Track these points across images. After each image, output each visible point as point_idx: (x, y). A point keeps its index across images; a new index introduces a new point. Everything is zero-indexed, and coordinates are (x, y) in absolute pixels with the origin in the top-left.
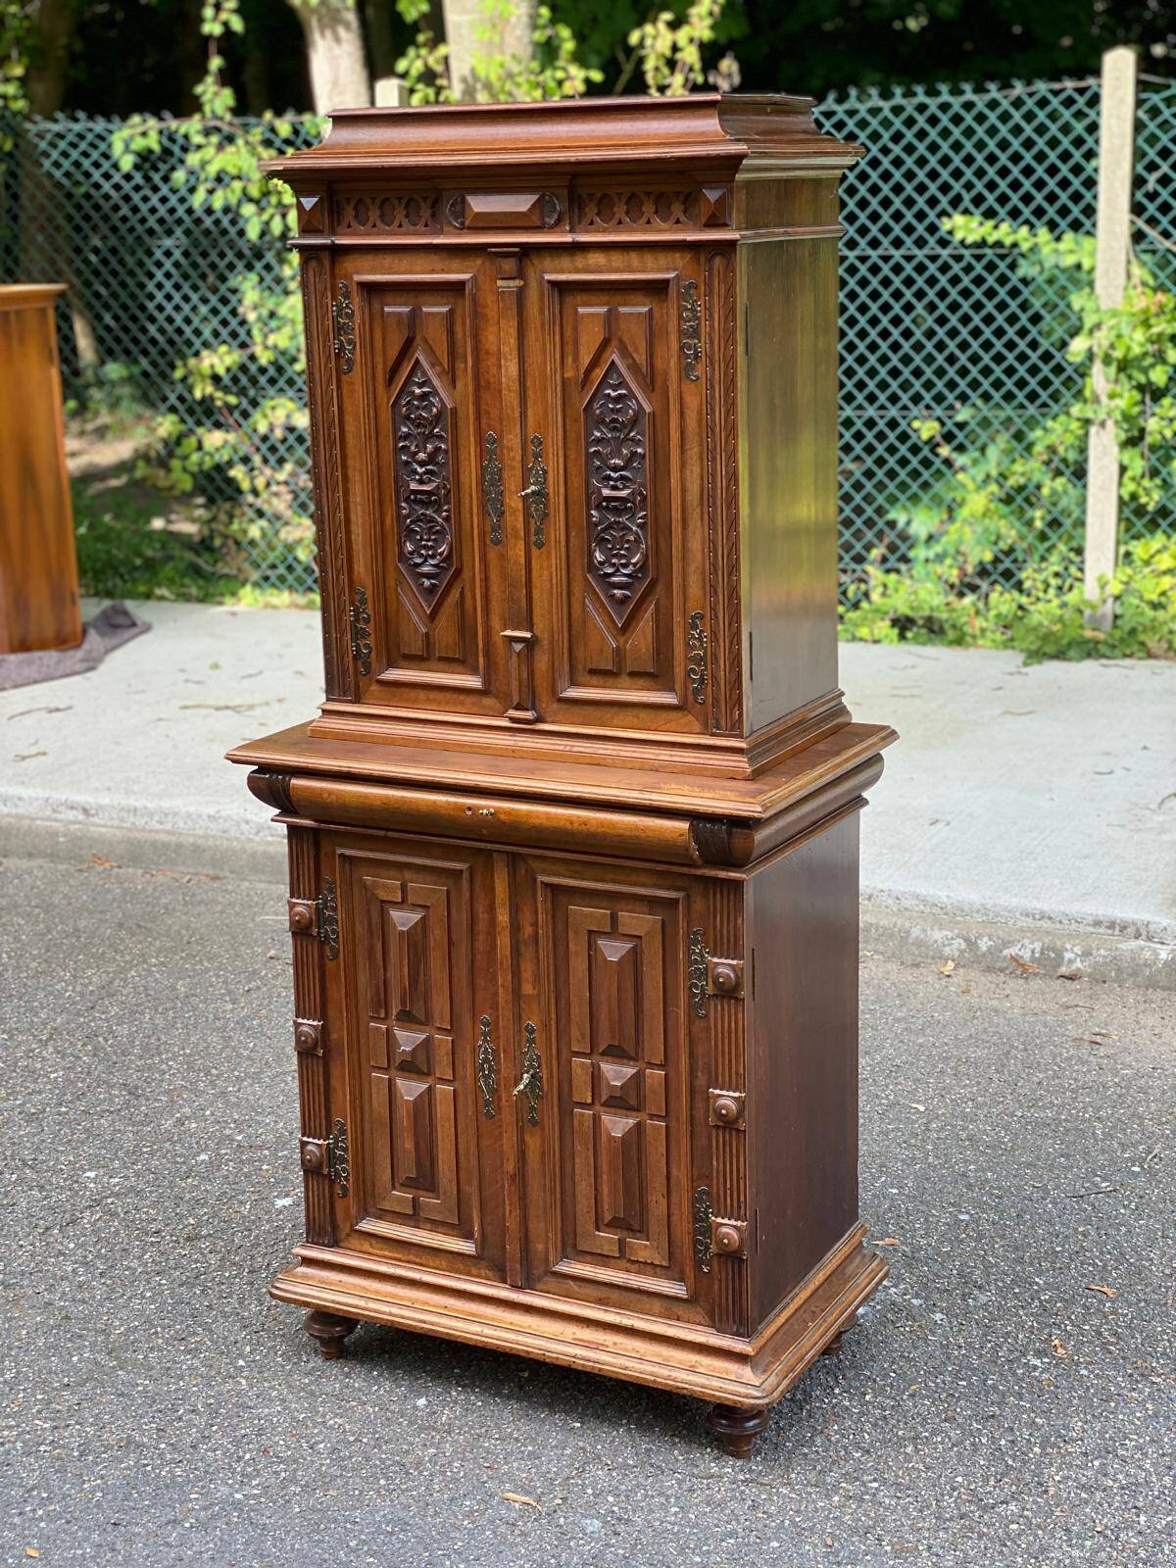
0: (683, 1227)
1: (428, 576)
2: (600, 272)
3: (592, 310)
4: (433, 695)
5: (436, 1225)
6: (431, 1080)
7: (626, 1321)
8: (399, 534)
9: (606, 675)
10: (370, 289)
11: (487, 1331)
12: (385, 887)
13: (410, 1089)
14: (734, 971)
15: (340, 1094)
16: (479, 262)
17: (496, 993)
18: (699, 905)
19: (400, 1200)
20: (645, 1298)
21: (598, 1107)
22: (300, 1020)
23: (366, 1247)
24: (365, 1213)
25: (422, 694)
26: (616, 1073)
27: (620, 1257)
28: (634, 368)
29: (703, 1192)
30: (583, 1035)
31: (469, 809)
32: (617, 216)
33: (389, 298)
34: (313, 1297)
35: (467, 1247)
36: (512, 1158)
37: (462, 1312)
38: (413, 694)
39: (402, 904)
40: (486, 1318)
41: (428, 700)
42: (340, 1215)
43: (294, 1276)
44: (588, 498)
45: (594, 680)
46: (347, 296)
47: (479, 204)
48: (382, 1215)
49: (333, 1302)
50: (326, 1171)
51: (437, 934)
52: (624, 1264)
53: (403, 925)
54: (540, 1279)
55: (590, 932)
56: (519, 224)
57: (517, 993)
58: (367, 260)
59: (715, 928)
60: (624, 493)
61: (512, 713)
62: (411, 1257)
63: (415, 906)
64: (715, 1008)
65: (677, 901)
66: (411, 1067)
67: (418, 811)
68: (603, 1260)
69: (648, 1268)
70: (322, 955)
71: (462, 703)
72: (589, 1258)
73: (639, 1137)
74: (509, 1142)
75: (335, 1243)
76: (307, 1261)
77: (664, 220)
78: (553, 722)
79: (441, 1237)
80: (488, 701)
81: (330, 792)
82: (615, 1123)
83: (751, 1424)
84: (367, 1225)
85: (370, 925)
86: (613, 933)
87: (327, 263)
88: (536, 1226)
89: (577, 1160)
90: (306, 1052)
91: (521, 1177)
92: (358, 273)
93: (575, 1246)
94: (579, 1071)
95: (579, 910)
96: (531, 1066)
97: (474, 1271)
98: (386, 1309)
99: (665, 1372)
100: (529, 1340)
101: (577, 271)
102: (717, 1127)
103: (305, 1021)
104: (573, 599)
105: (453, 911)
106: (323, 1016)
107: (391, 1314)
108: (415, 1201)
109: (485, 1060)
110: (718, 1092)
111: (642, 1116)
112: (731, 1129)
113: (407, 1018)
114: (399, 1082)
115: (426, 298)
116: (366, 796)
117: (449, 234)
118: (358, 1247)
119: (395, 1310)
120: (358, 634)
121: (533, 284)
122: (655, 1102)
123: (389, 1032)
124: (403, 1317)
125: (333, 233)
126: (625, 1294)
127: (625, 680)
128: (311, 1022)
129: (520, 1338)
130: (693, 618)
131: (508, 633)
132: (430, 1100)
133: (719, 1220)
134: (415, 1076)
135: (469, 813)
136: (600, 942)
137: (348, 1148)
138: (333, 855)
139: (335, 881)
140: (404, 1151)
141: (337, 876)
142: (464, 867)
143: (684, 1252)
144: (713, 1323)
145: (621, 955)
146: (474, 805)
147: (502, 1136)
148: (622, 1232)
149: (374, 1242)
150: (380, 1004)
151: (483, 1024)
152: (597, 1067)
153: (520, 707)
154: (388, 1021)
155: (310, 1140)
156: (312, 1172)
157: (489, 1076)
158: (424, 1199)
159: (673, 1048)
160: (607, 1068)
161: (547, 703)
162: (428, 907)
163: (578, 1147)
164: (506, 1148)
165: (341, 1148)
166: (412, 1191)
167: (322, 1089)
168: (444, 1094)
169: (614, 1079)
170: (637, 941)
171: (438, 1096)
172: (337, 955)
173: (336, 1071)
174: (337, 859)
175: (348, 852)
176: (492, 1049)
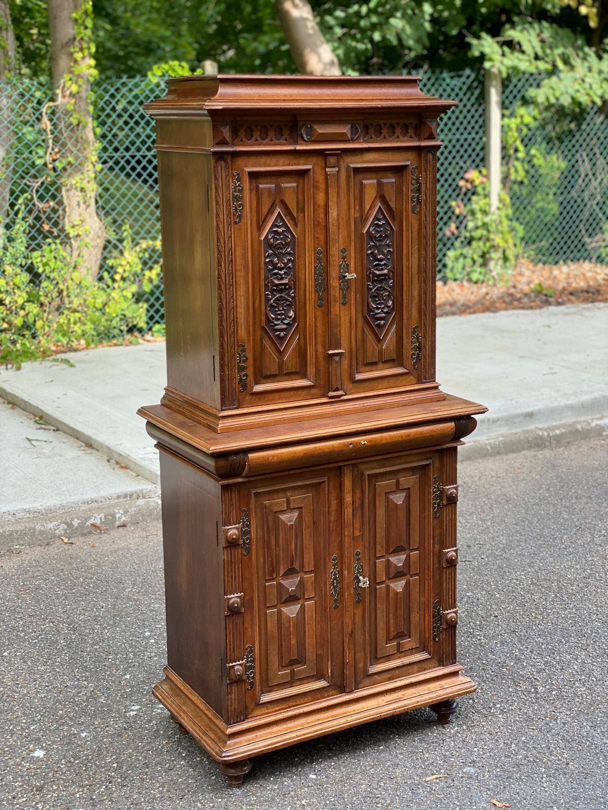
0: (427, 622)
1: (281, 330)
2: (376, 162)
3: (370, 182)
4: (282, 394)
5: (303, 680)
6: (301, 602)
7: (407, 682)
8: (266, 308)
9: (372, 365)
10: (253, 176)
11: (349, 719)
12: (276, 504)
13: (292, 611)
15: (250, 630)
16: (315, 159)
17: (340, 541)
18: (438, 463)
19: (283, 676)
20: (411, 667)
21: (388, 581)
22: (228, 597)
23: (265, 711)
24: (263, 692)
25: (277, 395)
26: (398, 560)
27: (400, 652)
28: (389, 208)
29: (438, 602)
30: (382, 547)
31: (351, 444)
32: (383, 135)
33: (261, 180)
34: (252, 750)
35: (323, 684)
37: (328, 718)
38: (271, 396)
41: (280, 398)
42: (248, 700)
43: (229, 747)
44: (368, 276)
45: (367, 368)
46: (239, 180)
47: (321, 130)
48: (270, 690)
49: (264, 746)
50: (243, 677)
51: (307, 519)
52: (399, 655)
53: (290, 521)
54: (361, 682)
55: (386, 493)
56: (340, 139)
57: (353, 538)
58: (252, 160)
60: (386, 271)
61: (331, 394)
62: (291, 704)
63: (294, 510)
64: (446, 511)
65: (429, 465)
66: (292, 599)
67: (324, 452)
68: (388, 658)
69: (409, 652)
70: (241, 554)
71: (299, 396)
72: (382, 660)
73: (408, 589)
74: (348, 618)
75: (246, 718)
76: (232, 736)
77: (404, 137)
78: (351, 394)
79: (306, 685)
80: (314, 391)
81: (273, 456)
82: (397, 586)
84: (265, 698)
85: (268, 528)
86: (398, 489)
87: (229, 162)
88: (360, 655)
89: (378, 612)
90: (233, 613)
91: (352, 634)
92: (246, 167)
93: (376, 657)
94: (380, 566)
95: (381, 484)
96: (359, 572)
97: (326, 695)
98: (293, 735)
99: (434, 695)
100: (370, 713)
101: (364, 162)
102: (446, 567)
103: (232, 596)
104: (358, 329)
105: (315, 505)
106: (243, 590)
107: (297, 736)
108: (292, 673)
109: (335, 578)
110: (446, 550)
111: (408, 577)
112: (452, 566)
113: (291, 572)
114: (284, 609)
115: (284, 179)
117: (301, 144)
118: (259, 713)
120: (241, 369)
121: (343, 170)
122: (414, 568)
123: (279, 585)
124: (304, 735)
125: (234, 145)
126: (400, 670)
127: (381, 365)
128: (236, 595)
130: (414, 329)
131: (331, 352)
132: (303, 612)
133: (447, 612)
134: (292, 603)
135: (351, 446)
136: (392, 497)
137: (254, 659)
138: (249, 494)
139: (249, 509)
140: (289, 646)
141: (252, 506)
142: (325, 479)
143: (427, 636)
144: (441, 663)
145: (402, 500)
146: (354, 441)
147: (342, 616)
148: (399, 639)
149: (269, 706)
150: (273, 571)
151: (333, 560)
152: (389, 560)
153: (337, 390)
154: (277, 579)
155: (234, 664)
156: (234, 682)
157: (336, 586)
158: (298, 668)
159: (422, 538)
160: (394, 559)
161: (347, 385)
162: (302, 507)
163: (378, 605)
164: (348, 620)
165: (251, 661)
166: (290, 668)
167: (242, 631)
168: (310, 606)
169: (399, 563)
170: (407, 491)
171: (306, 608)
172: (249, 551)
173: (247, 618)
174: (253, 496)
175: (259, 491)
176: (338, 571)
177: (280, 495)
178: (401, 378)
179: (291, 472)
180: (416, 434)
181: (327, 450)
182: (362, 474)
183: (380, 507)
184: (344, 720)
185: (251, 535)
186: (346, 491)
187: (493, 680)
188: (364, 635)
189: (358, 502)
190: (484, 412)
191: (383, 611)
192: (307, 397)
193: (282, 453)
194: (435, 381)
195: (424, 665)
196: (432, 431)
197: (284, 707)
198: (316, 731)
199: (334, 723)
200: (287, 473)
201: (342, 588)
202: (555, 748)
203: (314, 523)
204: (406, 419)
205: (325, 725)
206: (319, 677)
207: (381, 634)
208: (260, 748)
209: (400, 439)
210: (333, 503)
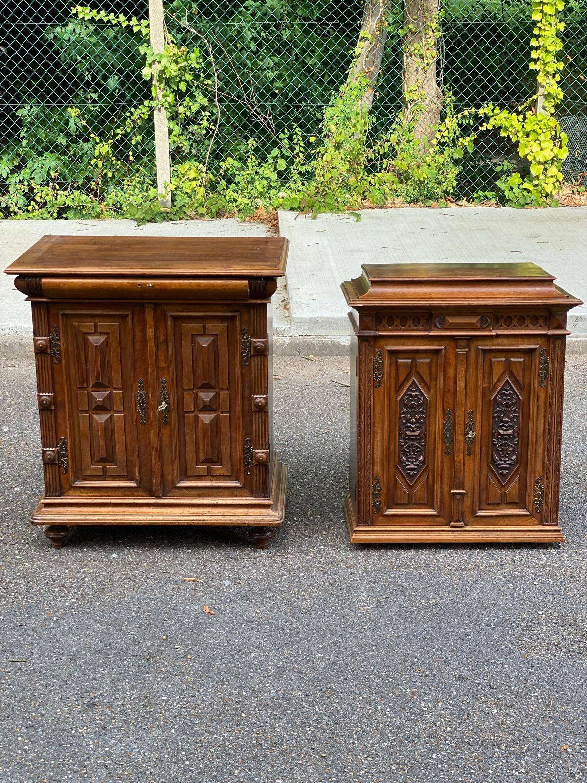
0: (239, 456)
5: (114, 478)
6: (111, 412)
11: (149, 518)
12: (85, 327)
13: (101, 418)
14: (264, 343)
15: (63, 426)
17: (146, 368)
18: (245, 317)
19: (95, 469)
20: (220, 491)
21: (196, 412)
22: (41, 394)
23: (78, 493)
24: (77, 478)
26: (206, 396)
27: (210, 475)
29: (248, 440)
30: (189, 381)
31: (140, 285)
35: (132, 484)
36: (156, 441)
37: (133, 512)
39: (96, 333)
40: (144, 513)
42: (63, 482)
43: (42, 512)
48: (85, 478)
49: (68, 520)
50: (57, 462)
51: (114, 345)
52: (210, 478)
53: (97, 343)
54: (169, 492)
55: (192, 335)
57: (158, 367)
59: (254, 326)
62: (103, 494)
63: (101, 334)
64: (254, 361)
65: (235, 316)
66: (101, 408)
68: (199, 478)
69: (221, 478)
70: (52, 362)
72: (192, 478)
73: (217, 422)
74: (153, 435)
75: (61, 495)
76: (47, 505)
79: (117, 482)
81: (64, 284)
82: (205, 417)
83: (268, 534)
84: (79, 484)
85: (77, 345)
86: (204, 334)
88: (168, 469)
89: (187, 436)
90: (44, 408)
91: (159, 449)
93: (186, 474)
94: (187, 397)
95: (187, 326)
96: (165, 398)
97: (136, 494)
100: (170, 518)
102: (255, 411)
103: (43, 394)
105: (122, 333)
106: (54, 391)
108: (104, 469)
109: (141, 399)
110: (256, 396)
111: (218, 412)
112: (262, 411)
113: (99, 385)
114: (94, 415)
116: (84, 284)
118: (74, 494)
122: (225, 406)
123: (89, 394)
124: (105, 520)
126: (210, 490)
128: (47, 394)
132: (111, 421)
133: (256, 451)
134: (103, 412)
135: (139, 287)
136: (198, 339)
137: (67, 450)
138: (57, 314)
139: (58, 327)
140: (98, 446)
141: (60, 324)
142: (129, 312)
143: (238, 467)
144: (253, 495)
145: (208, 344)
146: (143, 283)
147: (149, 432)
148: (210, 464)
149: (82, 490)
150: (83, 381)
151: (140, 383)
152: (196, 394)
154: (88, 388)
155: (48, 449)
156: (49, 464)
157: (143, 406)
158: (109, 466)
160: (201, 394)
162: (109, 333)
163: (187, 431)
165: (64, 451)
166: (102, 464)
167: (54, 424)
168: (119, 417)
169: (206, 398)
170: (215, 337)
171: (115, 419)
172: (60, 361)
173: (60, 415)
174: (60, 316)
175: (66, 312)
176: (144, 394)
177: (89, 320)
179: (91, 301)
180: (207, 285)
181: (116, 286)
182: (165, 315)
183: (186, 345)
184: (144, 518)
185: (60, 347)
186: (148, 325)
188: (172, 453)
189: (162, 338)
190: (282, 276)
191: (192, 436)
195: (236, 492)
197: (96, 494)
198: (117, 520)
199: (135, 518)
200: (87, 301)
201: (148, 408)
203: (121, 348)
205: (126, 517)
206: (129, 478)
207: (191, 455)
208: (64, 520)
209: (190, 288)
210: (138, 334)
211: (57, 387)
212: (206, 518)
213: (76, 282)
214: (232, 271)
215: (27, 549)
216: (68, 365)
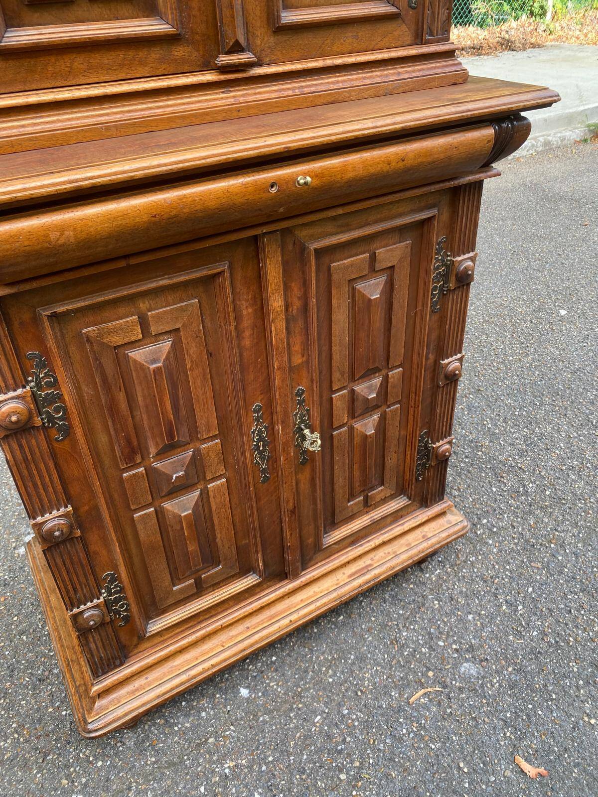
0: (409, 462)
4: (97, 59)
6: (200, 486)
12: (115, 331)
13: (183, 504)
14: (470, 262)
15: (104, 552)
18: (447, 215)
19: (182, 590)
21: (351, 422)
22: (39, 519)
23: (157, 640)
24: (149, 620)
25: (79, 61)
26: (369, 389)
27: (368, 506)
29: (425, 433)
30: (342, 374)
31: (274, 184)
35: (250, 580)
36: (291, 498)
38: (63, 63)
39: (143, 339)
41: (90, 69)
48: (165, 610)
49: (159, 697)
50: (107, 620)
51: (193, 350)
52: (367, 510)
53: (154, 361)
54: (310, 559)
55: (350, 281)
57: (290, 369)
61: (224, 59)
63: (160, 335)
64: (452, 299)
65: (432, 218)
66: (180, 488)
68: (351, 518)
69: (381, 503)
70: (48, 439)
71: (143, 63)
72: (342, 523)
73: (382, 427)
75: (125, 658)
76: (105, 693)
78: (271, 63)
80: (180, 52)
82: (366, 425)
84: (155, 626)
85: (105, 380)
86: (373, 269)
88: (309, 530)
89: (336, 467)
90: (54, 545)
93: (333, 521)
94: (338, 403)
95: (341, 264)
96: (302, 421)
97: (257, 591)
98: (207, 665)
102: (444, 386)
103: (45, 518)
105: (207, 320)
106: (69, 500)
107: (213, 666)
108: (197, 581)
109: (261, 439)
110: (446, 361)
111: (384, 408)
112: (452, 382)
113: (169, 448)
114: (168, 506)
118: (149, 645)
119: (213, 661)
122: (395, 393)
123: (150, 471)
124: (225, 660)
126: (369, 528)
128: (56, 513)
129: (318, 604)
133: (437, 444)
134: (183, 492)
135: (274, 190)
136: (360, 286)
137: (123, 587)
138: (36, 320)
139: (46, 352)
140: (187, 554)
141: (51, 343)
142: (224, 267)
143: (407, 478)
144: (424, 505)
145: (379, 291)
146: (282, 179)
147: (277, 488)
148: (367, 492)
149: (164, 635)
150: (133, 452)
151: (255, 412)
152: (353, 392)
153: (237, 48)
154: (147, 463)
155: (82, 607)
156: (90, 629)
157: (264, 450)
158: (207, 573)
159: (410, 347)
160: (361, 388)
161: (263, 38)
162: (178, 330)
163: (336, 458)
164: (286, 493)
165: (117, 592)
166: (193, 577)
167: (85, 562)
168: (218, 488)
169: (370, 394)
170: (388, 272)
171: (211, 494)
172: (67, 431)
173: (93, 538)
174: (47, 324)
175: (61, 309)
176: (266, 428)
177: (121, 310)
178: (382, 28)
179: (133, 261)
180: (419, 154)
181: (213, 204)
182: (303, 249)
183: (339, 307)
185: (63, 401)
186: (271, 287)
187: (469, 472)
188: (315, 503)
189: (297, 304)
190: (549, 105)
191: (344, 463)
192: (164, 68)
193: (87, 218)
194: (448, 39)
195: (401, 513)
196: (451, 147)
200: (122, 264)
201: (274, 450)
202: (579, 611)
203: (210, 355)
204: (398, 119)
206: (244, 571)
209: (386, 168)
210: (245, 312)
211: (75, 489)
212: (377, 571)
213: (98, 216)
214: (470, 106)
215: (77, 758)
216: (89, 433)
